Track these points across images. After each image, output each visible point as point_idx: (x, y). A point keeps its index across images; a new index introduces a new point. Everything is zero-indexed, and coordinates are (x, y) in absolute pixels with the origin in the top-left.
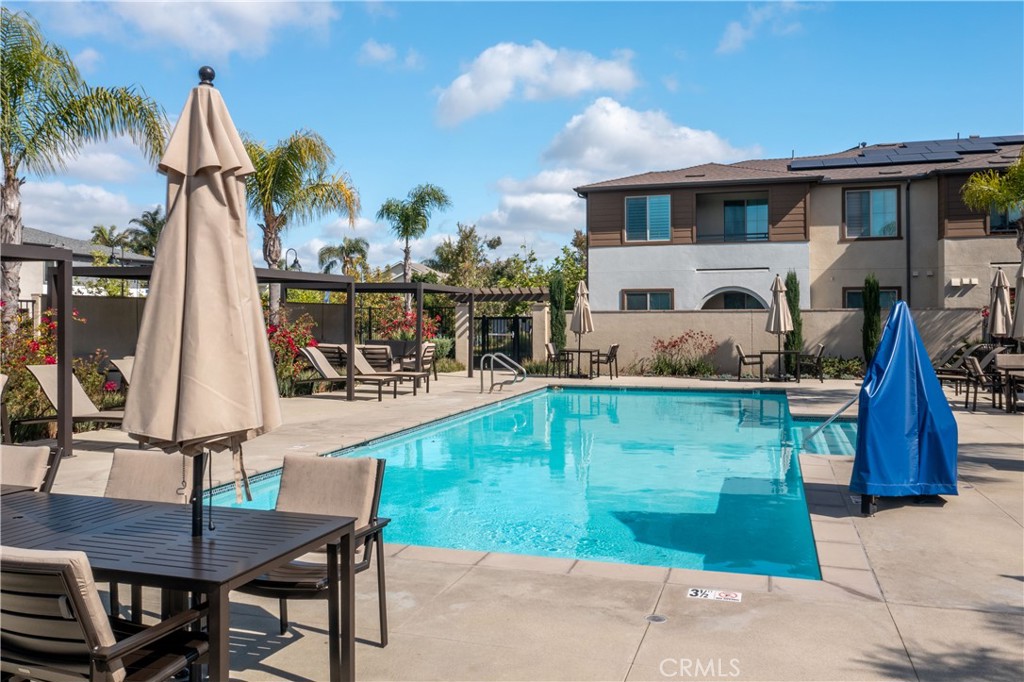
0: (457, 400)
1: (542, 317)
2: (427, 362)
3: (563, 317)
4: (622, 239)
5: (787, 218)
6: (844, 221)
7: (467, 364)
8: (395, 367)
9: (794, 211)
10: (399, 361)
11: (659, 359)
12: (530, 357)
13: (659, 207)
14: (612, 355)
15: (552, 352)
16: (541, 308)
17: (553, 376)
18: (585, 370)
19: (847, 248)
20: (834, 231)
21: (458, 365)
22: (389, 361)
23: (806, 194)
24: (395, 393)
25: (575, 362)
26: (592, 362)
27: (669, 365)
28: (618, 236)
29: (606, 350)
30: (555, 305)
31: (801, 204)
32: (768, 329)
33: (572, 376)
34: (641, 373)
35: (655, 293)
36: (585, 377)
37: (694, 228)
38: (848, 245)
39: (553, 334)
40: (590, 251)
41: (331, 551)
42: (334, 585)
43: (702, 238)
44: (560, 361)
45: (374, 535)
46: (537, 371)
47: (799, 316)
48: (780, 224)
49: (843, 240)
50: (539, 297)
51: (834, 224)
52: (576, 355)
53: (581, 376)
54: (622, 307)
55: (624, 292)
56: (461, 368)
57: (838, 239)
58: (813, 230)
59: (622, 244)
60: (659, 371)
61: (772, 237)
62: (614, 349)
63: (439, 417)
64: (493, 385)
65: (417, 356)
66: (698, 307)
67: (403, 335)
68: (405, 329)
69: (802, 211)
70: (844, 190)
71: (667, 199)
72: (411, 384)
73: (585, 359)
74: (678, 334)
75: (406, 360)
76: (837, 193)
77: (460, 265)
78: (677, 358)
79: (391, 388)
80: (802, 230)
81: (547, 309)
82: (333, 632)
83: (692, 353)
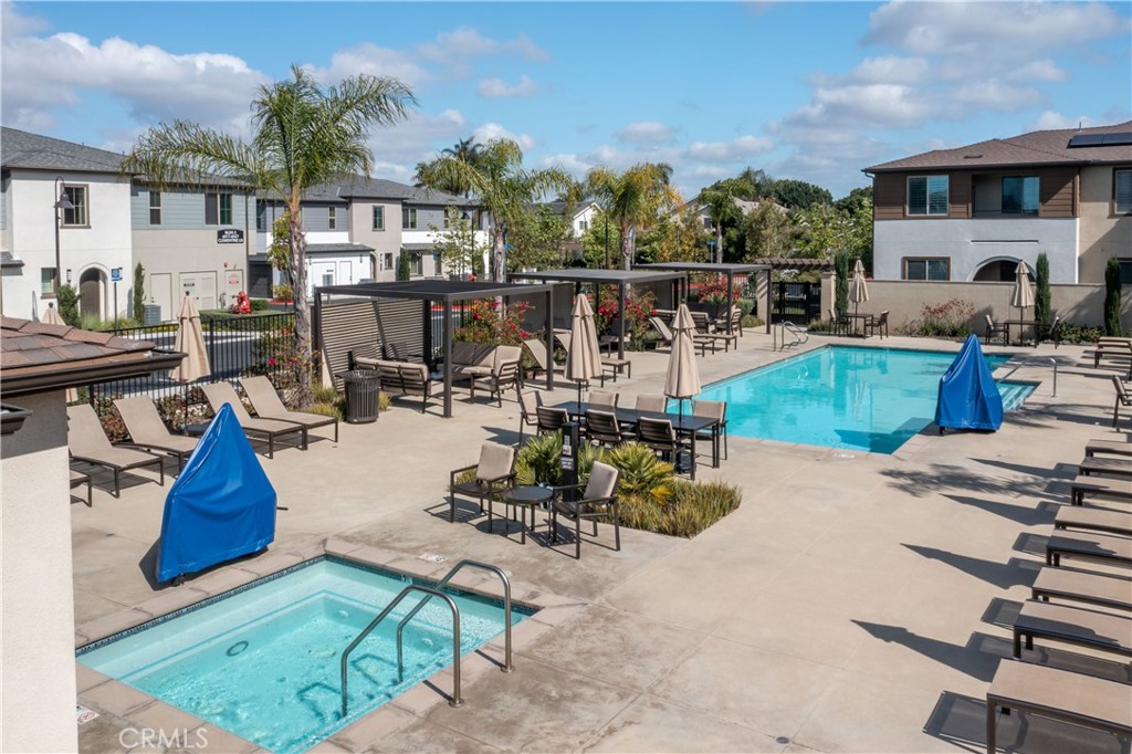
0: (756, 357)
1: (830, 284)
2: (734, 323)
3: (846, 285)
4: (904, 213)
5: (1055, 197)
6: (1114, 197)
7: (765, 319)
8: (711, 328)
9: (1063, 191)
10: (715, 323)
11: (926, 321)
12: (818, 318)
13: (937, 185)
14: (884, 319)
15: (834, 316)
16: (829, 276)
17: (835, 335)
18: (861, 332)
19: (1117, 223)
20: (1105, 207)
21: (759, 321)
22: (707, 324)
23: (1074, 176)
24: (713, 349)
25: (853, 324)
26: (866, 325)
27: (934, 328)
28: (901, 210)
29: (878, 316)
30: (840, 276)
31: (1070, 184)
32: (1012, 303)
33: (850, 336)
34: (910, 334)
35: (934, 261)
36: (861, 336)
37: (970, 205)
38: (1117, 220)
39: (838, 299)
40: (876, 223)
41: (713, 429)
42: (714, 438)
43: (977, 213)
44: (842, 322)
45: (723, 425)
46: (823, 329)
47: (1048, 290)
48: (1050, 202)
49: (1112, 215)
50: (827, 267)
51: (1105, 201)
52: (854, 319)
53: (857, 336)
54: (904, 277)
55: (905, 259)
56: (761, 323)
57: (1108, 214)
58: (1081, 206)
59: (904, 217)
60: (924, 332)
61: (1041, 214)
62: (884, 316)
63: (744, 370)
64: (783, 346)
65: (728, 317)
66: (970, 279)
67: (715, 298)
68: (717, 293)
69: (1071, 191)
70: (1114, 170)
71: (946, 178)
72: (724, 341)
73: (860, 322)
74: (944, 301)
75: (719, 321)
76: (1107, 175)
77: (763, 232)
78: (941, 321)
79: (711, 345)
80: (1070, 208)
81: (833, 278)
82: (714, 457)
83: (955, 318)
